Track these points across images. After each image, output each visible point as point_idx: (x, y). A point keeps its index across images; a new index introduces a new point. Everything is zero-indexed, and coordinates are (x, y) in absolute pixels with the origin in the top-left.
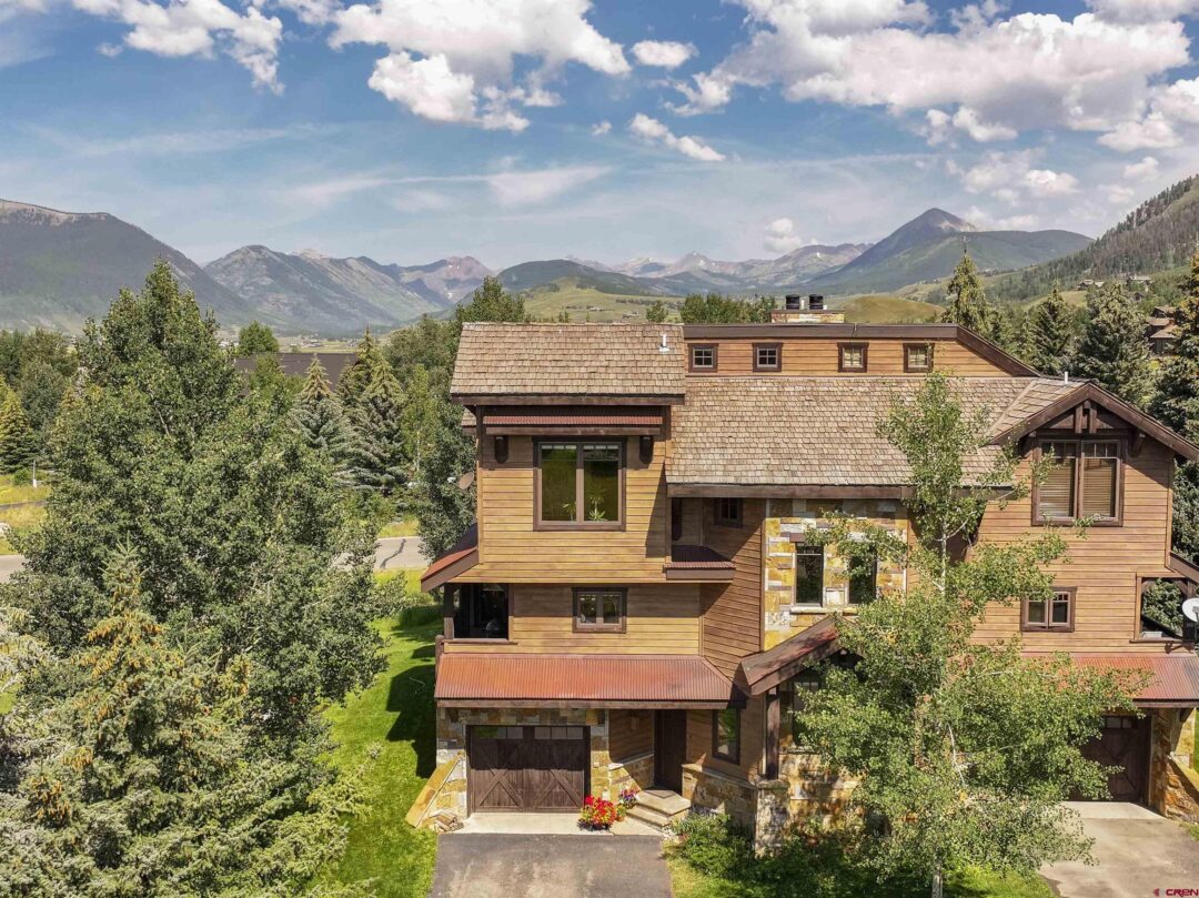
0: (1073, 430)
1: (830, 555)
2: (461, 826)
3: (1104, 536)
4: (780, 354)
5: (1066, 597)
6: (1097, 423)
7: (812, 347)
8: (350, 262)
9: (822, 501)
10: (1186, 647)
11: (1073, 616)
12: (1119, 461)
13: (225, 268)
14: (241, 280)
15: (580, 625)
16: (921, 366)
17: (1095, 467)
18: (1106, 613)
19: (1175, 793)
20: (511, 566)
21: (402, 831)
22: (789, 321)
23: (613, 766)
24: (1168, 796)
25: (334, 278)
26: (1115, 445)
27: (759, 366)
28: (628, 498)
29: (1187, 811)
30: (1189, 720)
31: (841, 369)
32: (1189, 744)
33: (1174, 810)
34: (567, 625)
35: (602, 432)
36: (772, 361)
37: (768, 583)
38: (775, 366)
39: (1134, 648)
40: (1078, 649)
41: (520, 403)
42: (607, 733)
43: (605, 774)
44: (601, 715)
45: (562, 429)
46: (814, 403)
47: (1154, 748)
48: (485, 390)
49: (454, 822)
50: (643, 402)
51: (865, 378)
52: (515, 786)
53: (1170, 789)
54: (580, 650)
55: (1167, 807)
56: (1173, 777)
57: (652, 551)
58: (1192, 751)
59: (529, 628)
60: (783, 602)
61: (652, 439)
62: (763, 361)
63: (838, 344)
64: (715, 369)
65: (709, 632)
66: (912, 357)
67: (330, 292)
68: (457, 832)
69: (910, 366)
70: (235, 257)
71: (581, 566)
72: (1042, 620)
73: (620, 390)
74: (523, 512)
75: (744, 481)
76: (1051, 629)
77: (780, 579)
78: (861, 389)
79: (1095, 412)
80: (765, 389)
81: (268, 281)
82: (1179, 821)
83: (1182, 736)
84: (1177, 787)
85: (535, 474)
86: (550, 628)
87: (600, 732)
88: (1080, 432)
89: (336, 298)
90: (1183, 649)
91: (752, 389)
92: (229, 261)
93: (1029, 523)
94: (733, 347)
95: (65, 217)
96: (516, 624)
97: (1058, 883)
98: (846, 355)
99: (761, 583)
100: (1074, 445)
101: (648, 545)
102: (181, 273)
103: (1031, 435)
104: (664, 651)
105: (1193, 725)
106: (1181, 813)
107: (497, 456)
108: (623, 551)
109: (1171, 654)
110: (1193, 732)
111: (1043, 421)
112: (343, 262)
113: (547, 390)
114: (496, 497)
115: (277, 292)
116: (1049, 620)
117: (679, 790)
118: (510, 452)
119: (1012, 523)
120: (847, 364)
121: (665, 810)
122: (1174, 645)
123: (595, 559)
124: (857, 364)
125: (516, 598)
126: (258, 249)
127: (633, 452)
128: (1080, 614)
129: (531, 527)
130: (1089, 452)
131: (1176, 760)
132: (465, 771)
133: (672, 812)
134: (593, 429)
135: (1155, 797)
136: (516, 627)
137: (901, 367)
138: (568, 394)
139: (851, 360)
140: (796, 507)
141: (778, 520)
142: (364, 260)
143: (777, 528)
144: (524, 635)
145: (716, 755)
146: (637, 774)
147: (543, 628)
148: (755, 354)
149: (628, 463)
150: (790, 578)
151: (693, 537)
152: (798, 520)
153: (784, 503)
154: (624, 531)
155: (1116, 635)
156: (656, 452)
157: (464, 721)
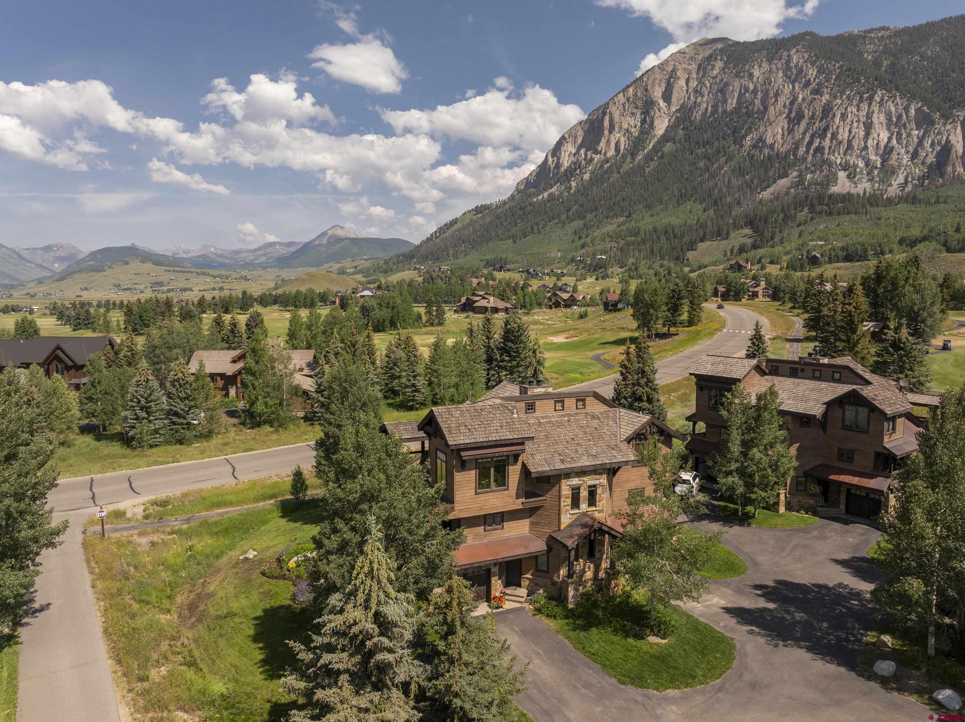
1: (582, 491)
4: (534, 406)
6: (653, 430)
7: (545, 402)
9: (582, 472)
15: (487, 528)
16: (581, 407)
20: (467, 510)
23: (499, 582)
27: (528, 411)
28: (509, 477)
31: (555, 410)
34: (482, 529)
36: (532, 409)
37: (562, 504)
38: (533, 411)
42: (497, 569)
43: (496, 586)
48: (461, 442)
51: (563, 413)
54: (487, 538)
57: (518, 497)
59: (468, 532)
60: (567, 510)
61: (519, 454)
63: (554, 401)
65: (532, 524)
66: (579, 404)
69: (578, 407)
73: (511, 437)
74: (471, 488)
75: (556, 468)
77: (566, 502)
79: (653, 426)
85: (476, 472)
86: (477, 532)
87: (495, 570)
98: (557, 405)
99: (560, 504)
101: (516, 495)
103: (635, 437)
104: (517, 533)
107: (462, 467)
108: (506, 498)
114: (461, 483)
117: (520, 586)
118: (468, 466)
120: (557, 408)
121: (518, 595)
124: (561, 408)
125: (463, 521)
127: (511, 460)
129: (473, 494)
133: (521, 595)
137: (575, 408)
139: (559, 406)
140: (572, 475)
141: (566, 480)
143: (565, 483)
144: (468, 535)
145: (537, 570)
147: (474, 532)
149: (510, 464)
150: (569, 501)
152: (573, 480)
153: (568, 475)
154: (508, 490)
156: (520, 459)
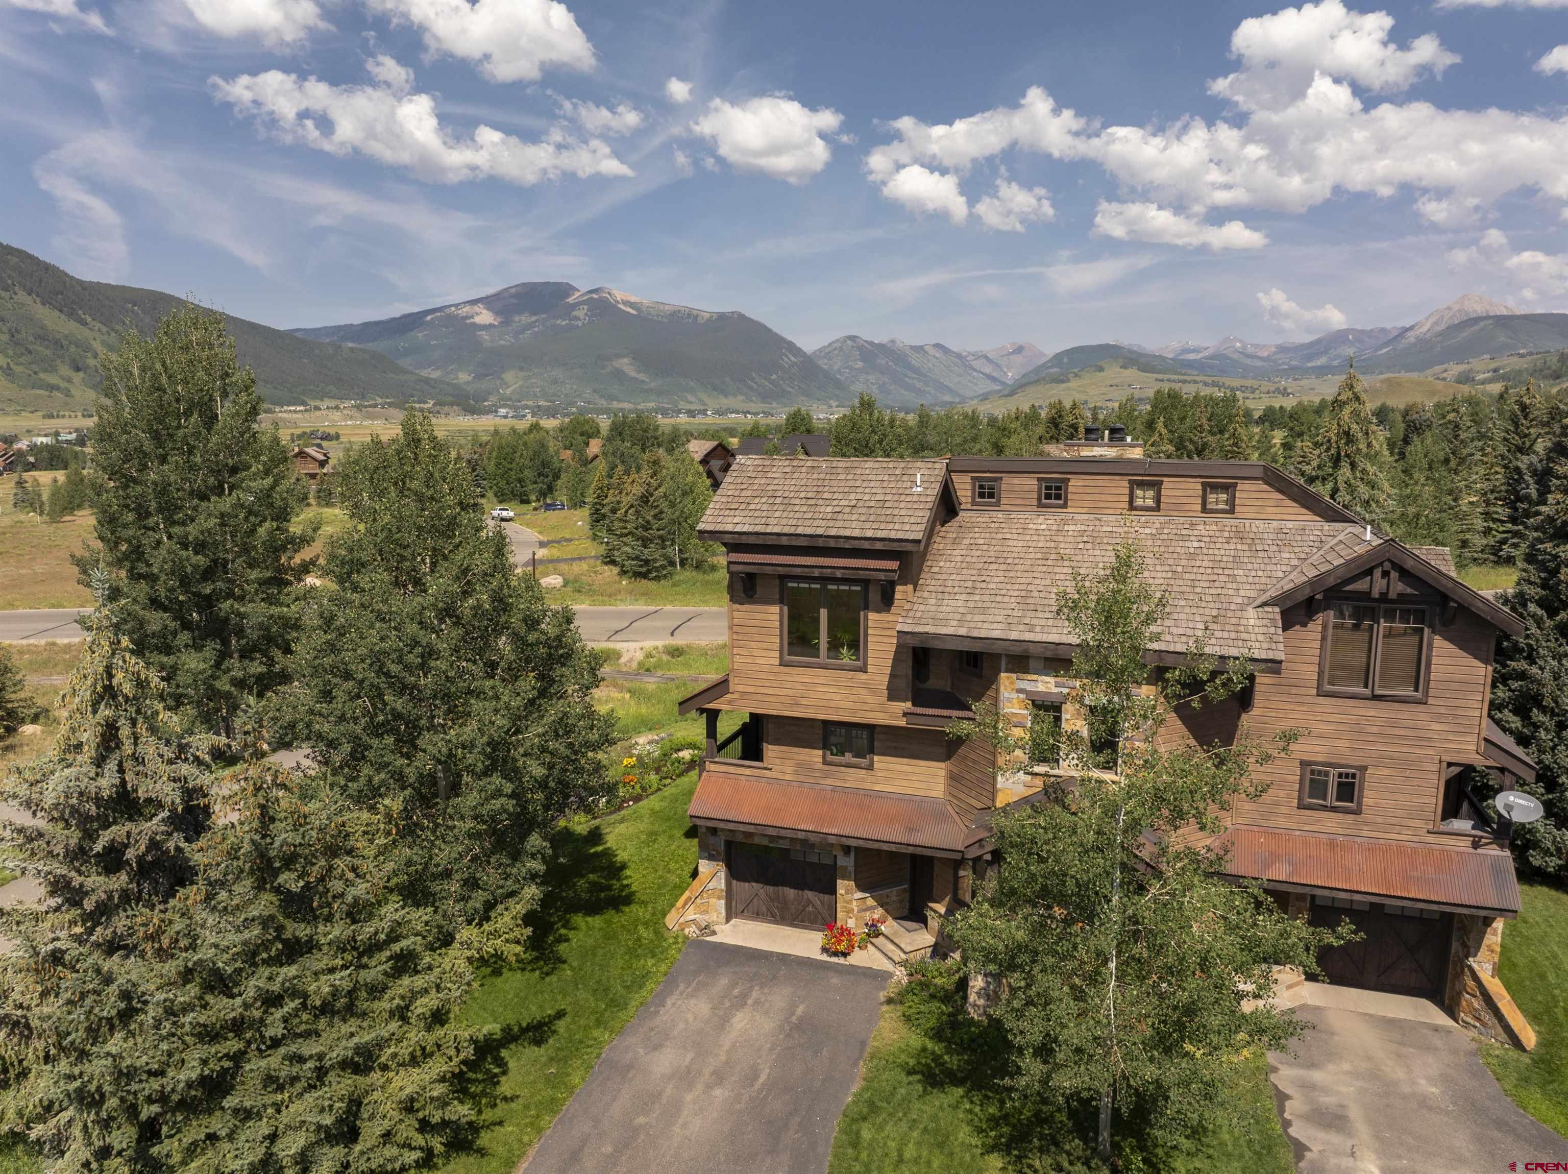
0: (1370, 593)
1: (1068, 717)
2: (714, 933)
3: (1404, 713)
4: (1067, 489)
5: (1354, 776)
6: (1398, 587)
7: (1100, 483)
8: (927, 348)
10: (1498, 845)
11: (1361, 796)
12: (1426, 630)
13: (828, 354)
14: (839, 364)
15: (830, 758)
16: (1222, 506)
17: (1399, 635)
18: (1400, 797)
19: (1471, 1001)
20: (759, 697)
21: (657, 933)
22: (1082, 454)
23: (859, 895)
24: (1464, 1003)
25: (913, 362)
26: (1424, 611)
27: (1044, 501)
28: (870, 639)
29: (1484, 1025)
30: (1495, 925)
31: (1132, 507)
32: (1492, 951)
33: (1469, 1020)
34: (816, 756)
35: (839, 574)
36: (1058, 497)
38: (1061, 502)
39: (1431, 839)
40: (1365, 833)
41: (760, 542)
42: (852, 863)
43: (849, 902)
44: (847, 850)
45: (799, 570)
46: (1089, 546)
47: (1455, 946)
48: (729, 528)
49: (707, 929)
50: (879, 546)
51: (1157, 520)
52: (772, 900)
53: (1467, 996)
54: (829, 781)
55: (1462, 1015)
56: (1471, 983)
57: (893, 695)
58: (1496, 960)
59: (781, 755)
60: (1016, 761)
61: (892, 584)
62: (1048, 497)
63: (1130, 481)
64: (998, 504)
65: (954, 778)
66: (1211, 498)
67: (910, 373)
68: (708, 939)
69: (1209, 506)
70: (835, 345)
71: (825, 703)
72: (1325, 799)
73: (856, 533)
74: (770, 646)
75: (975, 634)
76: (1334, 809)
78: (1148, 531)
79: (1397, 574)
80: (1043, 527)
81: (860, 364)
82: (1473, 1033)
83: (1486, 942)
84: (1474, 996)
85: (781, 610)
86: (802, 757)
87: (846, 862)
88: (1377, 596)
89: (913, 378)
90: (1494, 846)
91: (1031, 526)
92: (831, 349)
93: (1314, 692)
94: (1016, 481)
95: (708, 315)
96: (770, 751)
97: (1287, 1097)
98: (1139, 493)
99: (996, 739)
100: (1373, 609)
101: (889, 688)
102: (793, 358)
103: (1318, 597)
104: (909, 791)
105: (1500, 932)
106: (1478, 1024)
107: (745, 591)
108: (864, 691)
109: (1479, 851)
110: (1499, 939)
111: (1331, 581)
112: (921, 348)
113: (787, 530)
114: (746, 630)
115: (867, 373)
116: (1331, 798)
117: (926, 925)
118: (758, 588)
119: (1294, 690)
120: (1139, 502)
121: (902, 946)
122: (1484, 841)
123: (838, 697)
124: (1150, 503)
125: (770, 726)
126: (853, 338)
127: (874, 595)
128: (1369, 798)
129: (777, 662)
130: (1390, 617)
131: (1475, 966)
132: (723, 881)
133: (908, 949)
134: (829, 571)
135: (1452, 998)
136: (770, 754)
137: (1199, 508)
138: (805, 535)
139: (1144, 498)
140: (1032, 664)
141: (1014, 676)
142: (938, 346)
143: (1012, 683)
144: (778, 761)
145: (956, 900)
146: (887, 903)
147: (796, 757)
148: (1040, 489)
149: (871, 605)
150: (1025, 737)
151: (938, 681)
152: (1035, 677)
153: (1019, 660)
154: (866, 672)
155: (1411, 823)
156: (898, 596)
157: (723, 837)
